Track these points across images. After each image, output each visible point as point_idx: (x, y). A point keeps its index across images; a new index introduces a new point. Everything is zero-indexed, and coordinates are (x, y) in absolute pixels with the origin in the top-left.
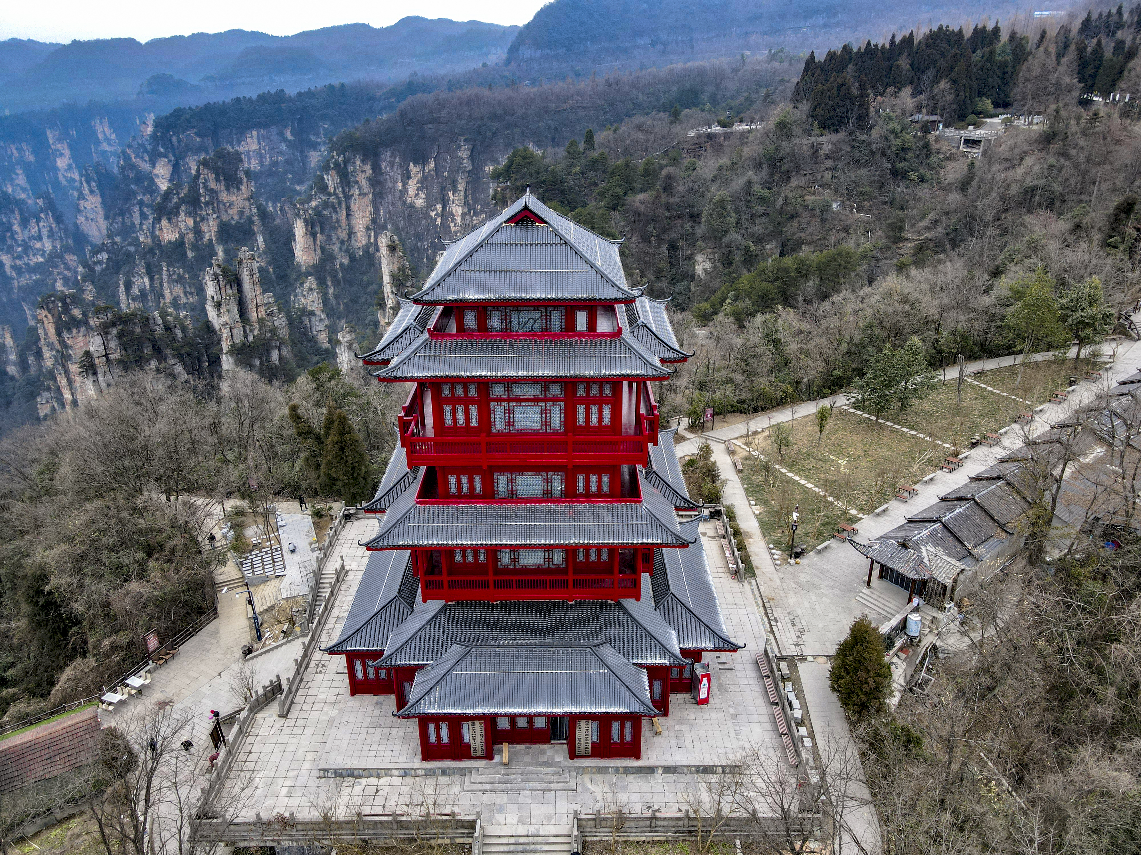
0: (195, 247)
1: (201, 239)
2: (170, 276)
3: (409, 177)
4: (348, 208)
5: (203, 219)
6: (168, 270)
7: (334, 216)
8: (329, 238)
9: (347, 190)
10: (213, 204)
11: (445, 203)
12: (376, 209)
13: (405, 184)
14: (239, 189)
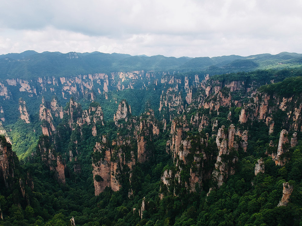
0: (212, 111)
1: (214, 110)
2: (204, 118)
3: (282, 101)
4: (259, 108)
5: (216, 105)
6: (204, 117)
7: (254, 110)
8: (251, 115)
9: (260, 102)
10: (220, 101)
11: (293, 111)
12: (268, 109)
13: (280, 103)
14: (228, 98)
